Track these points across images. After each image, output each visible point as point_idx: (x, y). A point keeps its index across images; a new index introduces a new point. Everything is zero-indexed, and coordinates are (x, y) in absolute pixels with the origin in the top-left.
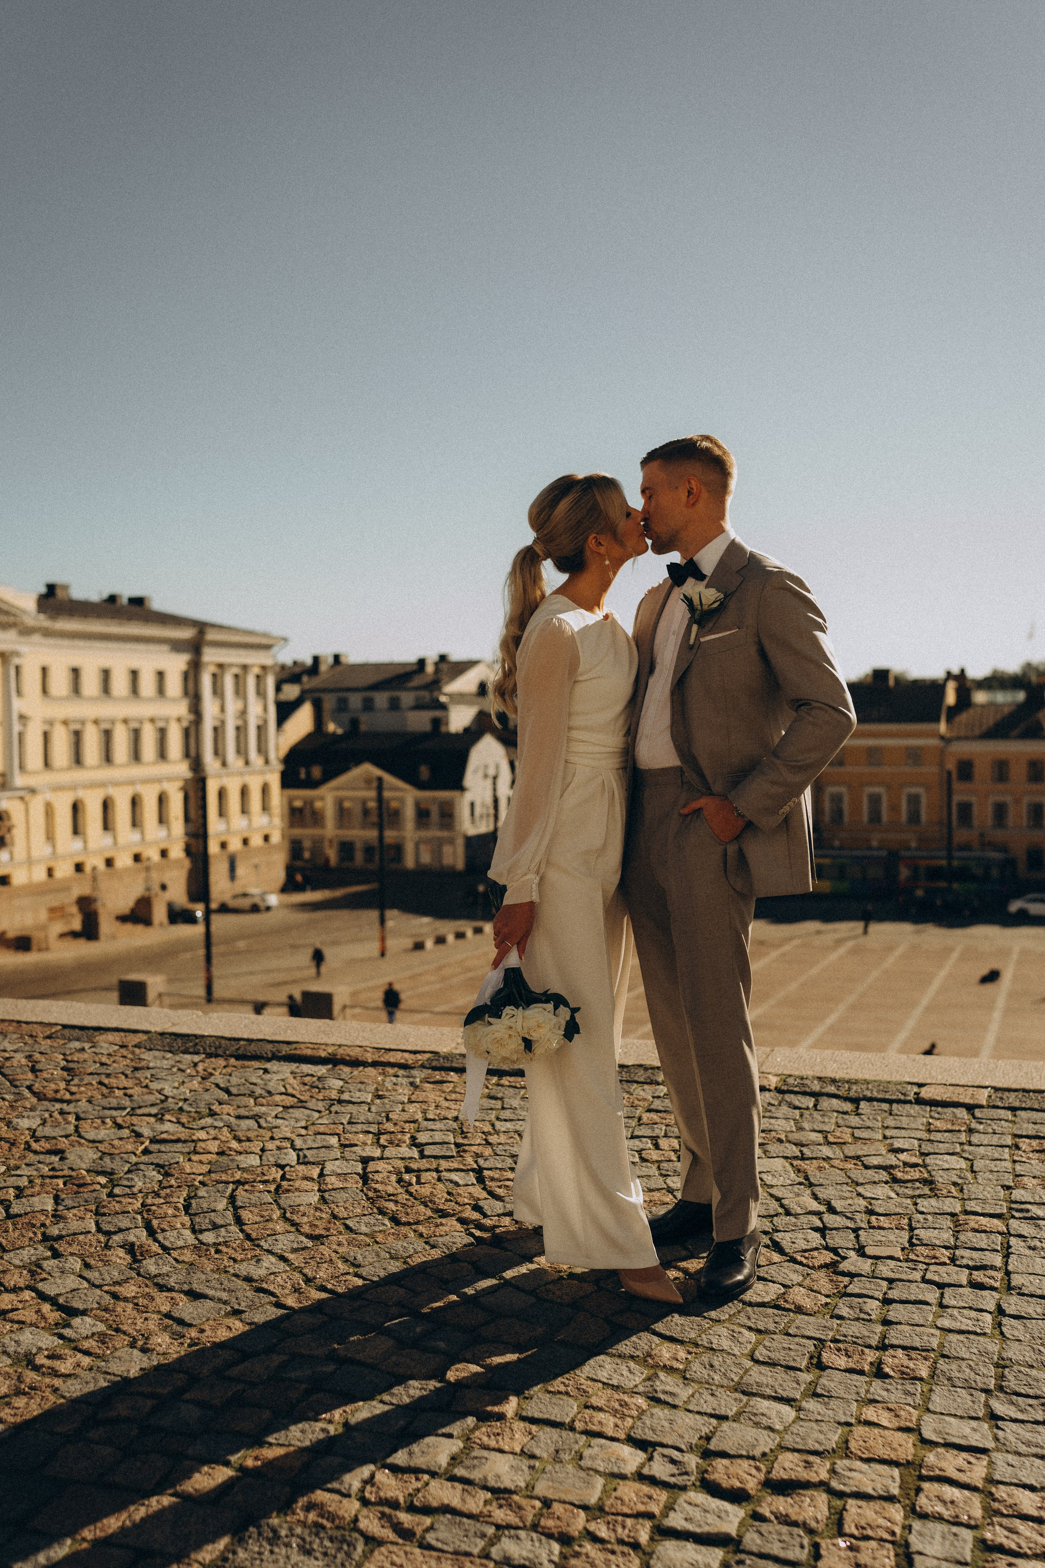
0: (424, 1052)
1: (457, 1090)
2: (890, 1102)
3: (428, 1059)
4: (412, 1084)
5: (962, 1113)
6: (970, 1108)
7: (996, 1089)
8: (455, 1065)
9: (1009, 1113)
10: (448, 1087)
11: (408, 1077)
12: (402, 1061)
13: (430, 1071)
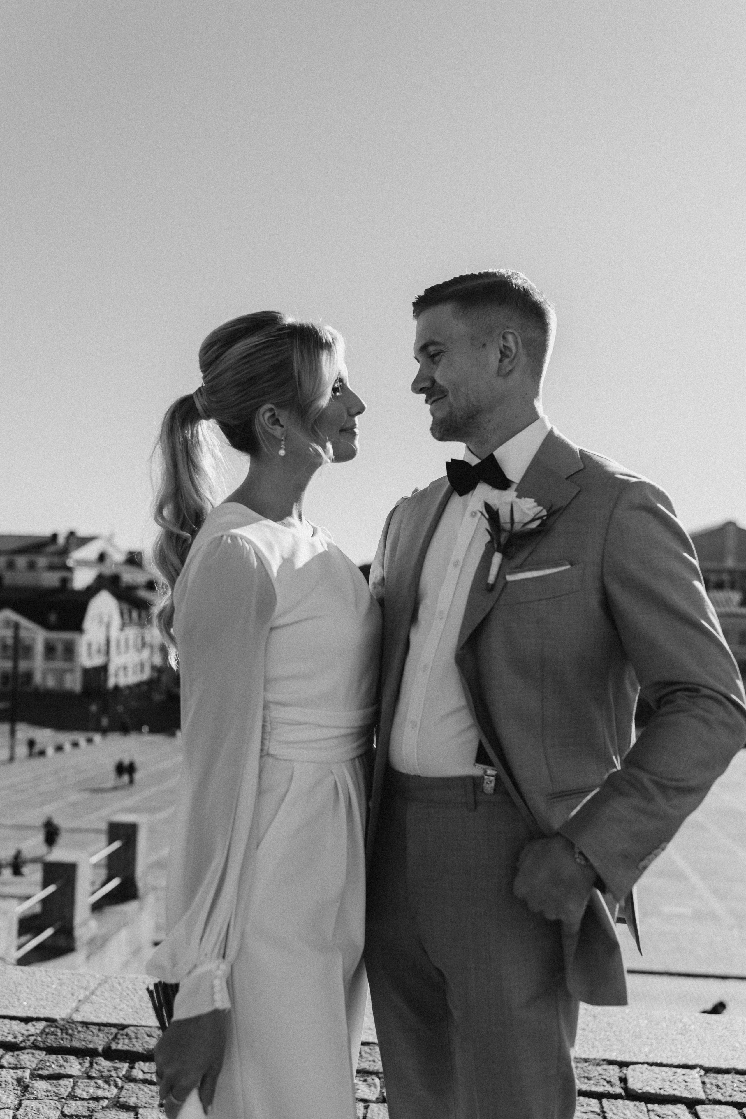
0: (38, 1019)
1: (79, 1092)
2: (599, 1096)
3: (43, 1032)
4: (19, 1081)
5: (681, 1110)
6: (691, 1104)
7: (708, 1070)
8: (76, 1044)
9: (735, 1111)
10: (65, 1086)
11: (15, 1068)
12: (10, 1038)
13: (42, 1055)
